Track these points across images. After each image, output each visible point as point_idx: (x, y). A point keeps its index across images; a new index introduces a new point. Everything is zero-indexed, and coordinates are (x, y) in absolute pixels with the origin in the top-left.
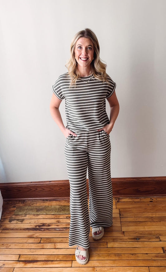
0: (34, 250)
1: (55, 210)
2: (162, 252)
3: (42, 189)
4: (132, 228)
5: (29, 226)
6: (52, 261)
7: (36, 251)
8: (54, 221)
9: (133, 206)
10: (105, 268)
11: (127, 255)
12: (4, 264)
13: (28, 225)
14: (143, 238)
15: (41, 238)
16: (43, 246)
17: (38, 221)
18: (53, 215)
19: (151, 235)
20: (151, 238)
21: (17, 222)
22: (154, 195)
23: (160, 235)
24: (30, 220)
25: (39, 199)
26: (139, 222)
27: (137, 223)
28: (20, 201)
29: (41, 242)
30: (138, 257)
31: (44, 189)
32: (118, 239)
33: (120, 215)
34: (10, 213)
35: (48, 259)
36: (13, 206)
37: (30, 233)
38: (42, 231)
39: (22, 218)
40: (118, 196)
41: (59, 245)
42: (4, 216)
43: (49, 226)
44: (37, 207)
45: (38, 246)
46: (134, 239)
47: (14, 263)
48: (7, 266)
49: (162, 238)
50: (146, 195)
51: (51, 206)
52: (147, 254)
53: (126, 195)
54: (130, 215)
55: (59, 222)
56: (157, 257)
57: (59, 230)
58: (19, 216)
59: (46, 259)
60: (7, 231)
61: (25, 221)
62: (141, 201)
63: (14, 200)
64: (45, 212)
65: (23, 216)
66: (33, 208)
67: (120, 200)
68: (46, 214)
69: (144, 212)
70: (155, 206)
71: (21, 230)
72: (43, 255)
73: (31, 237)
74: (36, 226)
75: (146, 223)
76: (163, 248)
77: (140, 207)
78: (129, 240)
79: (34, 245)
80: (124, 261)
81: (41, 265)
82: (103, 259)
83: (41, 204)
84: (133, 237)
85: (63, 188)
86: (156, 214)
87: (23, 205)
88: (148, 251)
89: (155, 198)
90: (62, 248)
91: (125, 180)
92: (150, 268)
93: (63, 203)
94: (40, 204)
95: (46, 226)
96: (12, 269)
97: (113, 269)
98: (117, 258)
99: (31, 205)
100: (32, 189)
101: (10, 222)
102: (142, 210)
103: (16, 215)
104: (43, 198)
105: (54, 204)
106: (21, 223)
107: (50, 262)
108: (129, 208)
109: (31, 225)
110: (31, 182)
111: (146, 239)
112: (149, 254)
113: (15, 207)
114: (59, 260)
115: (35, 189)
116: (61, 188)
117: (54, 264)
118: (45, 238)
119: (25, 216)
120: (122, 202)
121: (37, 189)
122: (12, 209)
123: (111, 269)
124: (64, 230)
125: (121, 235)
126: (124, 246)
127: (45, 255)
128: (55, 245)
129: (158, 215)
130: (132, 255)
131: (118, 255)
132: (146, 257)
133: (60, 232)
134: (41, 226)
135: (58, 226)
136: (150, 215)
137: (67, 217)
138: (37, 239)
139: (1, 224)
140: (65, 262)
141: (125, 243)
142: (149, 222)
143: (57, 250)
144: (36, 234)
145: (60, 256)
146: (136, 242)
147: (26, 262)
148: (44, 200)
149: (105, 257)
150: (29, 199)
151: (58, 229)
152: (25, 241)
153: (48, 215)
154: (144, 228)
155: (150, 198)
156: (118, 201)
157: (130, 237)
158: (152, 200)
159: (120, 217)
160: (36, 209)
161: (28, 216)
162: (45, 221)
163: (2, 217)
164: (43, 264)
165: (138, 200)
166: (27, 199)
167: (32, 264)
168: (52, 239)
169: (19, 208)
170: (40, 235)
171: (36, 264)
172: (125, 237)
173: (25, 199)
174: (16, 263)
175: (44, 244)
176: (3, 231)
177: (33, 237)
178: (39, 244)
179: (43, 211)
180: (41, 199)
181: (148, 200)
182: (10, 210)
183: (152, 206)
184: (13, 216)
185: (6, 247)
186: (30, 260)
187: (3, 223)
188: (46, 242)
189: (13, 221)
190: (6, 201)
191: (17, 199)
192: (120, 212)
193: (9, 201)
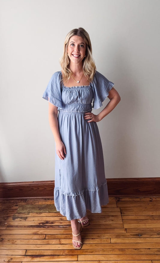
0: (40, 246)
3: (45, 188)
4: (133, 226)
5: (33, 224)
6: (59, 255)
7: (41, 246)
8: (57, 219)
10: (110, 262)
11: (130, 250)
12: (12, 259)
14: (144, 235)
15: (46, 235)
16: (47, 242)
17: (41, 218)
18: (56, 213)
19: (152, 231)
20: (152, 235)
21: (21, 220)
22: (154, 195)
24: (34, 219)
25: (41, 198)
26: (140, 220)
27: (138, 221)
28: (21, 200)
29: (46, 238)
31: (45, 189)
32: (121, 235)
33: (121, 213)
34: (14, 212)
35: (54, 254)
36: (15, 205)
37: (35, 230)
38: (46, 228)
40: (118, 196)
41: (63, 241)
42: (7, 215)
43: (52, 223)
45: (43, 242)
46: (136, 235)
47: (21, 257)
48: (15, 260)
50: (146, 195)
51: (53, 204)
52: (149, 249)
54: (131, 214)
55: (62, 219)
56: (159, 251)
57: (63, 227)
58: (21, 214)
59: (52, 254)
60: (11, 228)
61: (29, 219)
62: (141, 200)
63: (16, 199)
64: (47, 210)
65: (25, 215)
67: (120, 200)
68: (49, 213)
69: (144, 211)
70: (155, 205)
71: (25, 227)
73: (35, 234)
74: (40, 224)
77: (140, 206)
78: (132, 237)
79: (40, 241)
80: (127, 255)
81: (48, 259)
82: (107, 253)
84: (135, 234)
86: (156, 212)
87: (25, 203)
88: (150, 246)
89: (155, 198)
90: (67, 244)
92: (153, 261)
94: (42, 203)
95: (50, 223)
97: (117, 262)
98: (121, 253)
99: (34, 204)
100: (34, 188)
101: (13, 219)
102: (142, 209)
103: (19, 213)
104: (45, 197)
106: (25, 220)
107: (56, 257)
108: (130, 207)
109: (35, 223)
110: (33, 182)
111: (148, 235)
112: (152, 249)
113: (17, 206)
114: (65, 254)
117: (60, 258)
118: (50, 234)
119: (28, 214)
120: (123, 201)
121: (38, 189)
122: (15, 207)
124: (68, 227)
125: (124, 232)
126: (127, 242)
127: (51, 250)
128: (60, 241)
129: (159, 213)
130: (136, 250)
131: (122, 250)
132: (148, 252)
133: (64, 229)
134: (45, 224)
135: (61, 223)
136: (151, 213)
138: (43, 236)
140: (71, 256)
141: (128, 239)
142: (149, 220)
143: (63, 245)
144: (40, 231)
145: (65, 251)
146: (139, 238)
147: (33, 256)
148: (45, 199)
149: (109, 252)
150: (30, 198)
151: (61, 227)
152: (30, 237)
153: (51, 213)
154: (146, 226)
156: (118, 201)
157: (132, 234)
158: (152, 200)
159: (122, 216)
160: (39, 207)
161: (31, 214)
162: (48, 219)
163: (5, 215)
164: (50, 258)
165: (138, 200)
166: (28, 198)
167: (38, 258)
168: (56, 235)
169: (21, 206)
170: (44, 232)
171: (43, 258)
172: (127, 234)
173: (27, 198)
174: (23, 258)
175: (49, 240)
176: (8, 228)
177: (38, 234)
178: (45, 240)
179: (45, 209)
180: (42, 198)
181: (148, 199)
182: (12, 208)
183: (152, 205)
184: (17, 214)
185: (12, 242)
186: (37, 254)
187: (6, 220)
188: (51, 238)
189: (16, 218)
190: (7, 200)
191: (18, 198)
192: (121, 210)
193: (10, 200)
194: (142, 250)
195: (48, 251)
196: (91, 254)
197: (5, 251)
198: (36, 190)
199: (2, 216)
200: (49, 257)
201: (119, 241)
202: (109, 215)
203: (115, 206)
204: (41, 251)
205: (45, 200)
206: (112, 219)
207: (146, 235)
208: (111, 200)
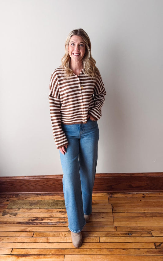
0: (27, 244)
1: (48, 204)
2: (154, 248)
4: (124, 223)
6: (45, 255)
8: (47, 215)
9: (125, 201)
11: (119, 250)
13: (21, 219)
15: (34, 232)
16: (35, 240)
17: (31, 215)
18: (46, 209)
19: (143, 230)
20: (143, 234)
21: (10, 216)
22: (147, 191)
23: (152, 230)
24: (24, 215)
25: (32, 193)
26: (131, 217)
27: (129, 218)
28: (13, 195)
29: (34, 236)
30: (130, 252)
31: (37, 184)
32: (110, 234)
33: (113, 210)
34: (4, 207)
35: (41, 253)
36: (6, 200)
37: (23, 227)
38: (35, 225)
39: (15, 212)
40: (111, 191)
41: (51, 240)
43: (42, 220)
44: (30, 202)
45: (31, 240)
46: (126, 234)
47: (6, 257)
49: (154, 233)
50: (139, 191)
51: (45, 200)
52: (139, 249)
53: (119, 190)
54: (123, 211)
55: (52, 216)
56: (149, 252)
57: (52, 225)
58: (12, 210)
59: (39, 253)
60: (0, 225)
61: (19, 215)
62: (134, 196)
63: (8, 194)
64: (38, 207)
65: (15, 210)
66: (26, 201)
67: (113, 195)
68: (40, 209)
69: (136, 208)
70: (147, 201)
71: (14, 223)
72: (36, 249)
73: (23, 231)
74: (29, 220)
75: (138, 218)
76: (155, 243)
77: (133, 203)
78: (121, 236)
79: (27, 239)
80: (116, 256)
82: (95, 253)
83: (35, 198)
84: (126, 232)
85: (56, 182)
86: (148, 209)
87: (17, 198)
88: (140, 246)
89: (147, 193)
90: (55, 243)
91: (118, 176)
93: (57, 198)
94: (33, 198)
95: (39, 220)
98: (109, 253)
99: (25, 199)
100: (26, 183)
101: (3, 215)
102: (134, 205)
103: (9, 209)
105: (48, 198)
106: (15, 216)
107: (42, 256)
108: (122, 203)
109: (24, 219)
110: (25, 177)
112: (141, 249)
113: (8, 201)
114: (52, 254)
116: (54, 183)
117: (46, 258)
118: (38, 232)
119: (18, 210)
120: (115, 197)
121: (30, 183)
122: (6, 203)
124: (57, 224)
125: (114, 230)
126: (116, 241)
127: (37, 249)
128: (47, 239)
129: (150, 210)
130: (125, 250)
131: (110, 250)
132: (138, 252)
134: (34, 220)
135: (50, 220)
136: (142, 210)
137: (60, 212)
138: (30, 233)
140: (58, 256)
141: (117, 238)
142: (141, 217)
143: (50, 244)
144: (28, 228)
145: (52, 251)
146: (129, 237)
147: (19, 256)
148: (37, 194)
149: (97, 252)
150: (22, 193)
151: (50, 224)
152: (18, 234)
153: (41, 210)
154: (136, 223)
155: (142, 194)
156: (111, 197)
157: (122, 232)
158: (145, 196)
159: (113, 213)
161: (21, 210)
162: (39, 215)
165: (131, 196)
167: (24, 257)
168: (44, 233)
169: (12, 202)
170: (32, 229)
171: (28, 258)
172: (116, 232)
173: (19, 193)
174: (9, 257)
175: (37, 238)
177: (26, 231)
178: (32, 238)
179: (36, 205)
180: (35, 193)
182: (3, 203)
183: (145, 202)
184: (7, 210)
186: (23, 253)
188: (39, 236)
189: (7, 214)
191: (10, 193)
192: (112, 207)
193: (2, 195)
194: (132, 250)
196: (78, 254)
198: (28, 185)
200: (35, 257)
201: (108, 240)
202: (100, 212)
203: (107, 202)
204: (27, 249)
205: (37, 196)
206: (103, 216)
207: (136, 234)
208: (103, 196)
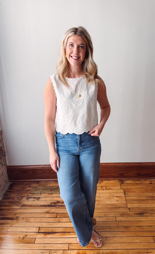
0: (52, 223)
5: (45, 204)
6: (69, 232)
9: (135, 187)
10: (116, 238)
11: (133, 227)
12: (27, 235)
13: (44, 202)
14: (146, 214)
15: (57, 213)
16: (59, 220)
17: (52, 199)
19: (153, 210)
20: (153, 214)
21: (34, 200)
22: (153, 178)
24: (46, 199)
27: (140, 201)
28: (34, 182)
29: (58, 216)
30: (143, 229)
32: (125, 214)
33: (125, 194)
34: (27, 192)
35: (65, 231)
36: (28, 186)
37: (47, 209)
38: (57, 207)
39: (38, 196)
40: (122, 179)
42: (22, 195)
44: (51, 187)
45: (55, 220)
46: (139, 214)
47: (35, 234)
48: (29, 237)
50: (146, 178)
52: (151, 226)
53: (129, 177)
54: (134, 195)
58: (35, 195)
59: (63, 231)
60: (26, 207)
61: (41, 199)
62: (142, 183)
63: (29, 181)
64: (58, 191)
65: (38, 195)
66: (47, 187)
67: (123, 182)
69: (145, 192)
70: (154, 187)
71: (38, 206)
72: (61, 227)
73: (48, 213)
74: (51, 203)
75: (148, 201)
77: (142, 188)
78: (135, 215)
79: (52, 219)
80: (131, 232)
81: (59, 235)
82: (113, 230)
83: (54, 184)
84: (138, 213)
87: (37, 185)
88: (152, 224)
89: (154, 180)
92: (154, 237)
94: (52, 185)
95: (61, 203)
96: (34, 239)
97: (123, 238)
98: (126, 230)
100: (46, 171)
101: (27, 199)
102: (144, 190)
103: (32, 194)
104: (55, 179)
106: (38, 200)
107: (67, 234)
108: (133, 189)
109: (47, 203)
110: (46, 165)
111: (149, 213)
112: (153, 226)
113: (30, 187)
115: (49, 171)
117: (70, 235)
118: (61, 213)
119: (40, 195)
120: (126, 183)
121: (50, 171)
122: (28, 188)
123: (121, 239)
125: (127, 211)
126: (131, 220)
130: (138, 227)
131: (126, 227)
132: (150, 229)
134: (56, 203)
136: (151, 194)
138: (54, 214)
139: (20, 202)
141: (131, 217)
144: (51, 210)
146: (141, 217)
147: (46, 233)
149: (115, 229)
150: (43, 180)
152: (43, 215)
154: (146, 205)
156: (122, 183)
157: (133, 213)
158: (152, 182)
159: (125, 196)
160: (50, 189)
161: (43, 194)
162: (59, 199)
163: (19, 195)
164: (61, 235)
165: (139, 182)
166: (41, 180)
167: (51, 235)
169: (34, 188)
170: (55, 211)
171: (55, 235)
172: (131, 213)
173: (39, 180)
174: (37, 234)
175: (59, 218)
176: (22, 208)
177: (50, 213)
178: (56, 218)
179: (55, 191)
180: (53, 180)
181: (148, 182)
182: (26, 189)
183: (152, 187)
184: (30, 195)
185: (26, 220)
186: (49, 231)
187: (21, 200)
188: (62, 217)
189: (30, 198)
190: (22, 182)
191: (32, 180)
192: (124, 191)
193: (24, 181)
195: (60, 228)
197: (20, 228)
198: (48, 173)
199: (17, 196)
201: (124, 219)
202: (114, 196)
203: (119, 187)
204: (53, 228)
205: (56, 182)
206: (117, 200)
207: (147, 214)
208: (115, 182)
